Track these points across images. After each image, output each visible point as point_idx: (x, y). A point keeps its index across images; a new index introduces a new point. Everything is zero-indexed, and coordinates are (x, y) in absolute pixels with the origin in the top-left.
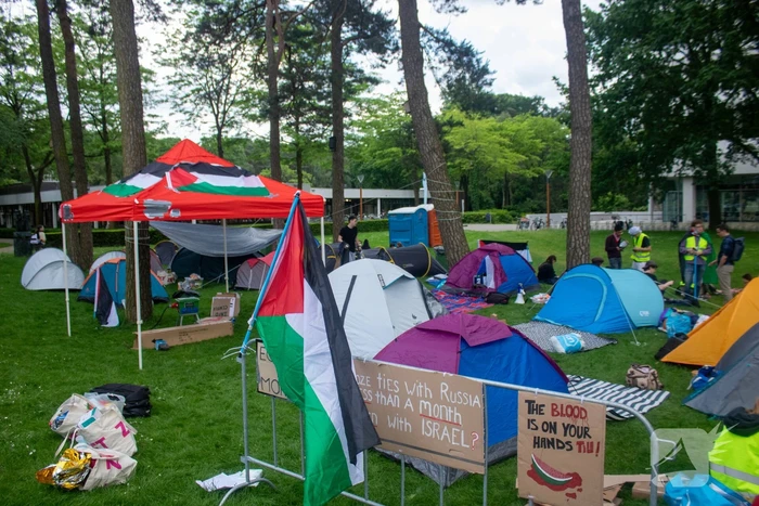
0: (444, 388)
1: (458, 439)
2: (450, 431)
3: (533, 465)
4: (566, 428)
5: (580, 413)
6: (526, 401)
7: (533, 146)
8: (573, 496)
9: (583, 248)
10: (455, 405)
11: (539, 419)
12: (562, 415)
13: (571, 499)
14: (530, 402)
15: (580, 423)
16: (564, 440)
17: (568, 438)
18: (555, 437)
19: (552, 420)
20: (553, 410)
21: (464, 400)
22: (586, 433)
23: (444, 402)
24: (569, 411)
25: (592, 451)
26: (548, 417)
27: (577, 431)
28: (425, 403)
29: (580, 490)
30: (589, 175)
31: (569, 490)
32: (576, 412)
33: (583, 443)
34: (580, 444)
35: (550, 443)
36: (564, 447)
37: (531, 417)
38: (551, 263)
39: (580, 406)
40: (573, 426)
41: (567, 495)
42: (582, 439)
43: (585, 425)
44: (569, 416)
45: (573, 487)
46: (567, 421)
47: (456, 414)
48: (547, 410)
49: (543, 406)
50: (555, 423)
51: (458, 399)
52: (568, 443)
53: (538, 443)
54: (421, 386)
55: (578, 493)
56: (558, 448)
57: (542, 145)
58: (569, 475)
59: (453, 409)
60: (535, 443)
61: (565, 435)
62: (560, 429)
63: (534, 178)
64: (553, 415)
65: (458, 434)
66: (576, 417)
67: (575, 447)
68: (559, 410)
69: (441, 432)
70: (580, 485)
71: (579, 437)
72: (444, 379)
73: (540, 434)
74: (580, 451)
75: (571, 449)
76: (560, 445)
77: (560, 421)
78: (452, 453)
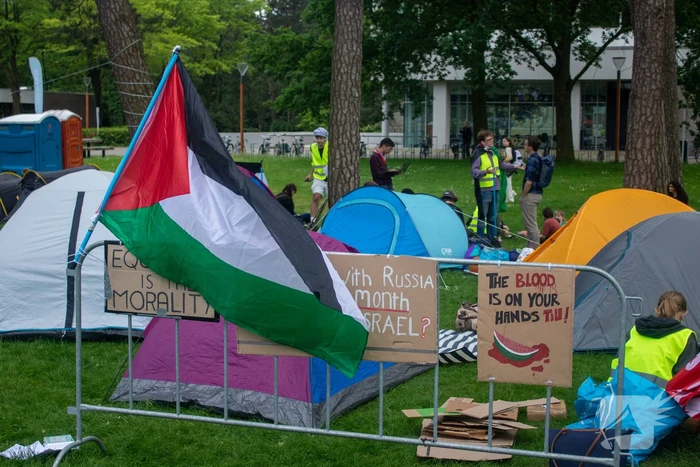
0: (388, 271)
1: (404, 329)
2: (394, 320)
3: (496, 344)
4: (532, 298)
5: (547, 280)
6: (487, 275)
7: (208, 25)
8: (540, 369)
9: (352, 168)
10: (403, 289)
11: (502, 293)
12: (528, 285)
13: (537, 373)
14: (491, 276)
15: (547, 291)
16: (530, 311)
17: (535, 308)
18: (520, 309)
19: (517, 291)
20: (518, 281)
21: (414, 283)
22: (554, 300)
23: (388, 288)
24: (536, 280)
25: (560, 318)
26: (512, 288)
27: (544, 300)
28: (362, 293)
29: (547, 361)
30: (360, 65)
31: (536, 364)
32: (543, 279)
33: (551, 311)
34: (546, 313)
35: (515, 317)
36: (529, 318)
37: (493, 291)
38: (290, 195)
39: (547, 273)
40: (540, 295)
41: (533, 369)
42: (550, 307)
43: (553, 292)
44: (535, 285)
45: (540, 359)
46: (533, 290)
47: (402, 300)
48: (511, 282)
49: (507, 277)
50: (520, 295)
51: (406, 282)
52: (533, 314)
53: (501, 318)
54: (357, 274)
55: (545, 366)
56: (524, 320)
57: (221, 26)
58: (535, 347)
59: (398, 295)
60: (497, 319)
61: (531, 305)
62: (526, 300)
63: (207, 77)
64: (518, 286)
65: (405, 323)
66: (544, 284)
67: (543, 317)
68: (524, 280)
69: (382, 325)
70: (548, 355)
71: (546, 305)
72: (388, 262)
73: (503, 308)
74: (547, 320)
75: (538, 319)
76: (526, 317)
77: (525, 291)
78: (396, 346)
